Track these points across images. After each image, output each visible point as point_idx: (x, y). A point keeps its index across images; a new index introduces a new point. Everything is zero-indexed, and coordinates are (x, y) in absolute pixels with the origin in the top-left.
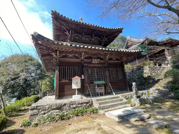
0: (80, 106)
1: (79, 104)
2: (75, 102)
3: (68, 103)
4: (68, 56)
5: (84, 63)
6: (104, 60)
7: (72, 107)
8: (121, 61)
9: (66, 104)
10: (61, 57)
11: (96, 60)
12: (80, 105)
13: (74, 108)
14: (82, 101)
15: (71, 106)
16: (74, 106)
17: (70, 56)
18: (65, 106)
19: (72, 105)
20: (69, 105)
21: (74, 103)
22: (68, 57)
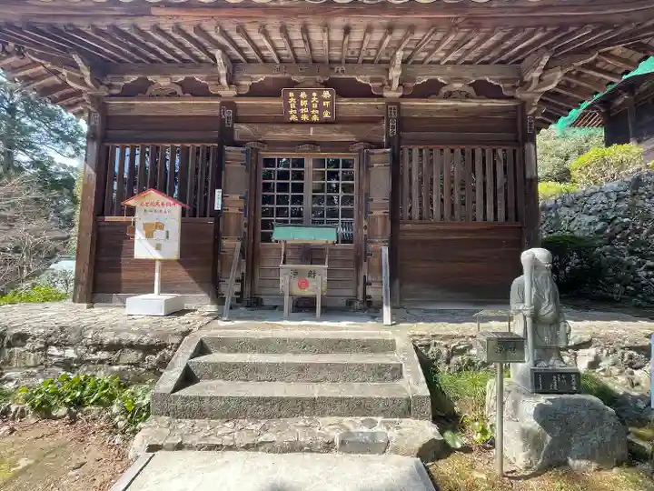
0: (102, 362)
1: (99, 347)
2: (81, 332)
3: (42, 331)
4: (152, 83)
5: (237, 120)
6: (373, 96)
7: (55, 359)
8: (512, 98)
9: (29, 336)
10: (115, 91)
11: (309, 98)
12: (102, 355)
13: (67, 365)
14: (117, 332)
15: (53, 350)
16: (70, 353)
17: (163, 82)
18: (22, 346)
19: (62, 345)
20: (38, 345)
21: (72, 337)
22: (151, 90)
